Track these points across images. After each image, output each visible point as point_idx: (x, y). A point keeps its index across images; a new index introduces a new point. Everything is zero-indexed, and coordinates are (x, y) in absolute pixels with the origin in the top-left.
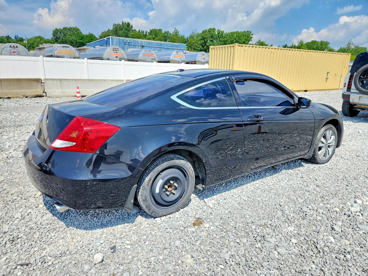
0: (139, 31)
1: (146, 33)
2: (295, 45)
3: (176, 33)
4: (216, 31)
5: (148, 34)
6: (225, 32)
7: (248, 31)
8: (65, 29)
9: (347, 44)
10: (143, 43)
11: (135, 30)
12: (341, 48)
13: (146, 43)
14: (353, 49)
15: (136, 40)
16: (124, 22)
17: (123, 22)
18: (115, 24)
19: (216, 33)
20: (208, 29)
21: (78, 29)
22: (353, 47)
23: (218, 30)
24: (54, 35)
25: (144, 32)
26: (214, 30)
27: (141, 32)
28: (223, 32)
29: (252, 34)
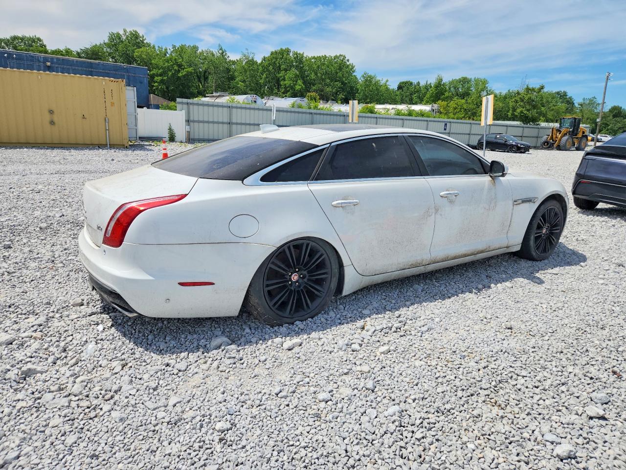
0: (155, 47)
2: (430, 84)
4: (291, 54)
6: (305, 56)
7: (340, 55)
8: (15, 38)
10: (49, 60)
12: (509, 91)
13: (55, 60)
16: (127, 30)
18: (112, 33)
20: (278, 50)
21: (39, 39)
23: (294, 52)
25: (162, 48)
26: (288, 51)
28: (302, 55)
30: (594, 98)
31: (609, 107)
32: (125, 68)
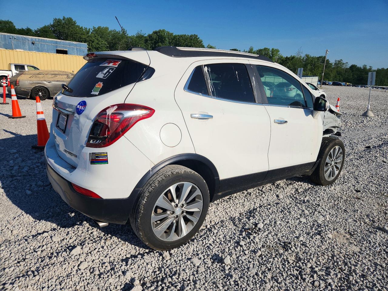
0: (82, 28)
1: (89, 29)
5: (91, 31)
6: (174, 34)
7: (194, 35)
10: (34, 40)
11: (78, 26)
12: (291, 55)
13: (37, 40)
14: (303, 58)
15: (24, 37)
16: (65, 17)
18: (55, 18)
19: (166, 34)
20: (157, 30)
22: (303, 55)
23: (167, 32)
25: (87, 29)
26: (163, 31)
27: (84, 28)
28: (172, 34)
31: (350, 66)
32: (75, 44)
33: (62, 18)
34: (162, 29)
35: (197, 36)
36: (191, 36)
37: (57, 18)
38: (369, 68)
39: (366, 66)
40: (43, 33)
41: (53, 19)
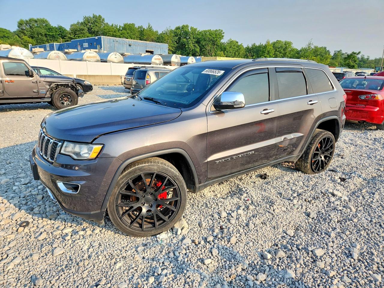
0: (112, 25)
2: (262, 45)
3: (150, 28)
4: (189, 28)
6: (198, 30)
7: (219, 30)
8: (30, 20)
9: (308, 44)
10: (131, 42)
11: (107, 23)
12: (302, 48)
13: (133, 42)
14: (313, 49)
15: (123, 40)
16: (95, 14)
17: (93, 14)
18: (86, 17)
19: (190, 30)
20: (181, 26)
22: (313, 47)
23: (191, 27)
24: (19, 27)
25: (117, 26)
26: (187, 26)
27: (114, 26)
28: (196, 29)
29: (224, 33)
30: (341, 50)
32: (159, 45)
33: (92, 16)
34: (185, 25)
35: (222, 31)
36: (216, 31)
37: (87, 16)
38: (367, 57)
39: (364, 55)
40: (76, 31)
41: (83, 18)
